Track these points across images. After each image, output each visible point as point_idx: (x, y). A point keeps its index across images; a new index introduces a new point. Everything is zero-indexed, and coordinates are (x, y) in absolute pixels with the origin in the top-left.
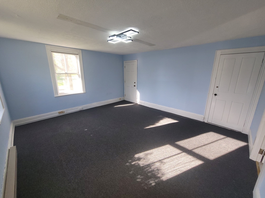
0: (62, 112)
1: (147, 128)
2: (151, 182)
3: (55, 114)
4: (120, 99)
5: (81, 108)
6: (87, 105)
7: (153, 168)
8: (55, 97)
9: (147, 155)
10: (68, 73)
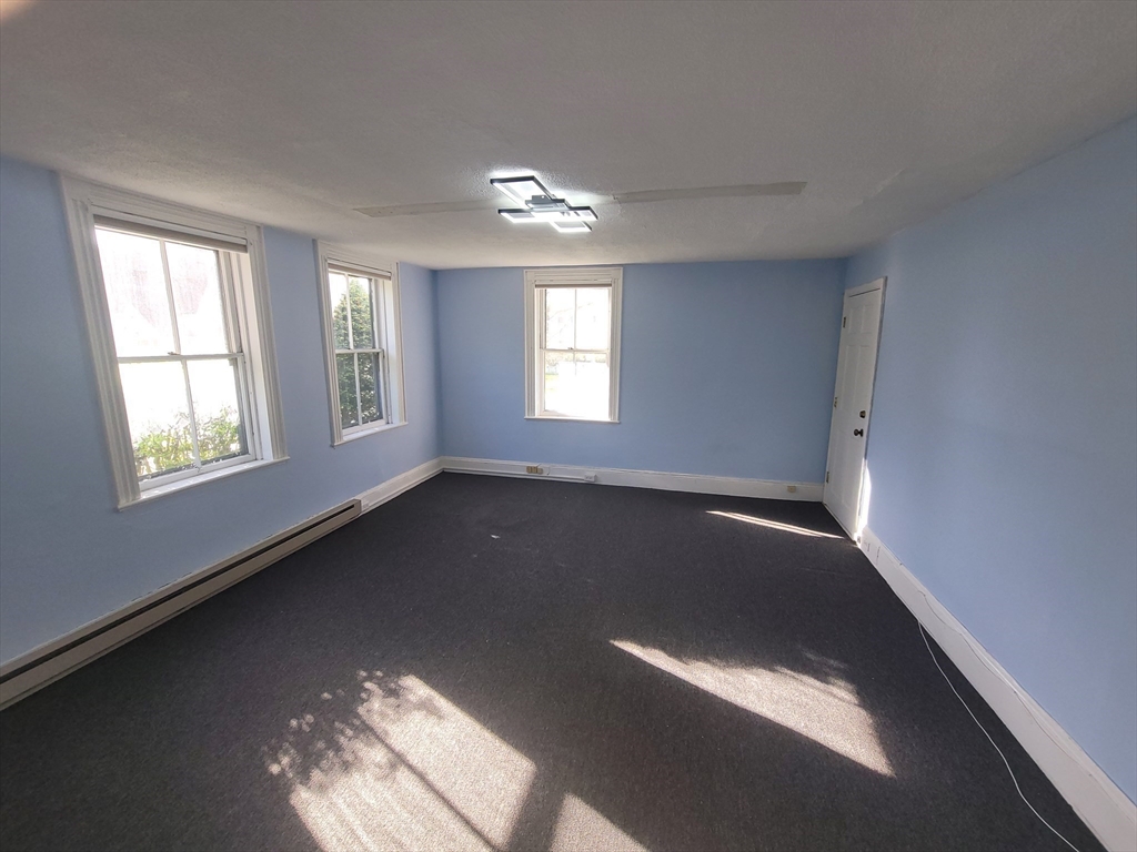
0: (535, 470)
1: (617, 647)
2: (285, 760)
3: (516, 468)
4: (792, 490)
5: (593, 474)
6: (617, 471)
7: (359, 746)
8: (528, 419)
9: (426, 706)
10: (578, 347)
